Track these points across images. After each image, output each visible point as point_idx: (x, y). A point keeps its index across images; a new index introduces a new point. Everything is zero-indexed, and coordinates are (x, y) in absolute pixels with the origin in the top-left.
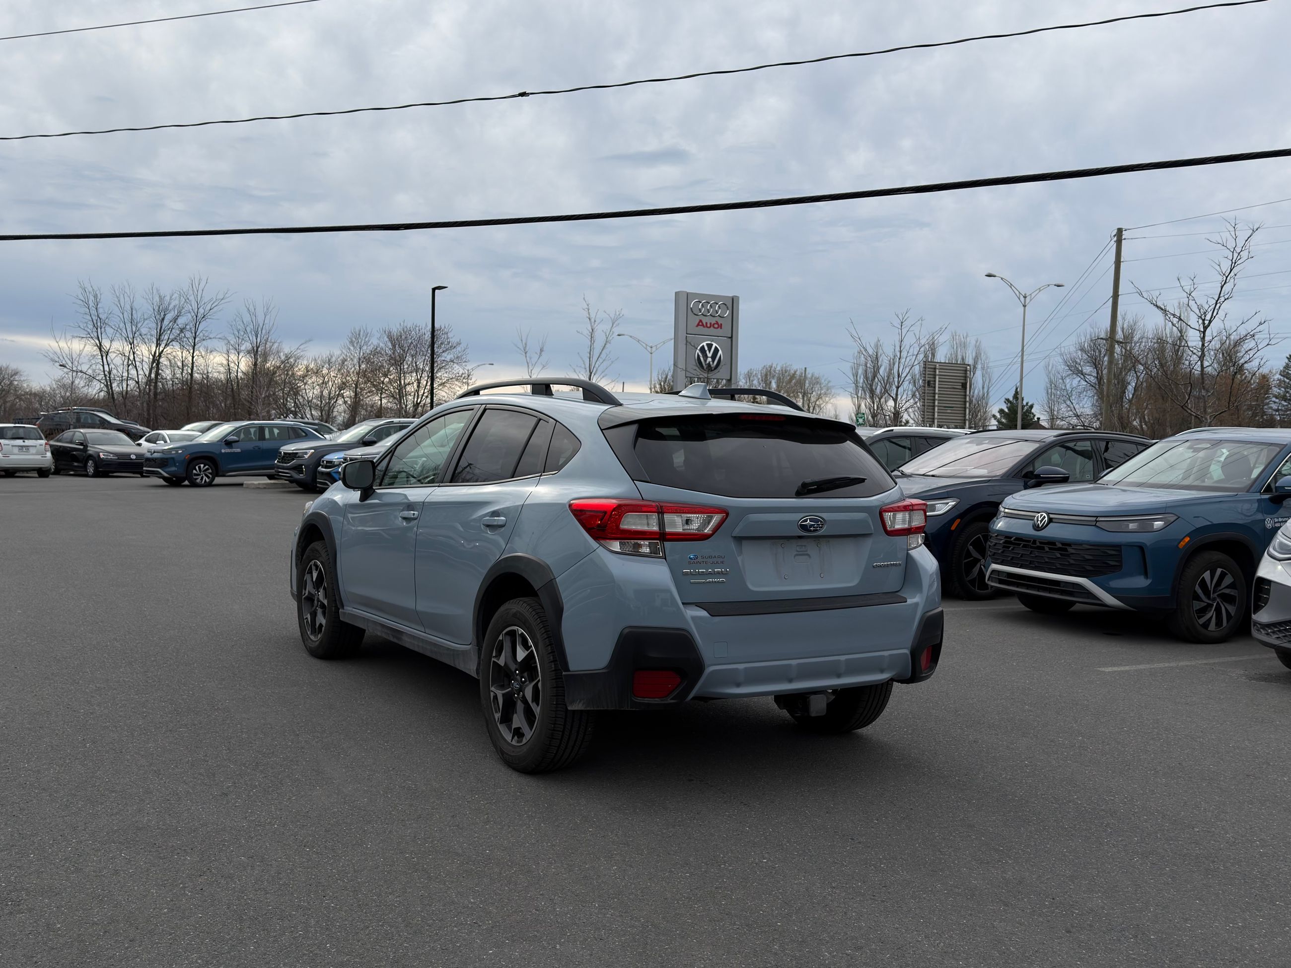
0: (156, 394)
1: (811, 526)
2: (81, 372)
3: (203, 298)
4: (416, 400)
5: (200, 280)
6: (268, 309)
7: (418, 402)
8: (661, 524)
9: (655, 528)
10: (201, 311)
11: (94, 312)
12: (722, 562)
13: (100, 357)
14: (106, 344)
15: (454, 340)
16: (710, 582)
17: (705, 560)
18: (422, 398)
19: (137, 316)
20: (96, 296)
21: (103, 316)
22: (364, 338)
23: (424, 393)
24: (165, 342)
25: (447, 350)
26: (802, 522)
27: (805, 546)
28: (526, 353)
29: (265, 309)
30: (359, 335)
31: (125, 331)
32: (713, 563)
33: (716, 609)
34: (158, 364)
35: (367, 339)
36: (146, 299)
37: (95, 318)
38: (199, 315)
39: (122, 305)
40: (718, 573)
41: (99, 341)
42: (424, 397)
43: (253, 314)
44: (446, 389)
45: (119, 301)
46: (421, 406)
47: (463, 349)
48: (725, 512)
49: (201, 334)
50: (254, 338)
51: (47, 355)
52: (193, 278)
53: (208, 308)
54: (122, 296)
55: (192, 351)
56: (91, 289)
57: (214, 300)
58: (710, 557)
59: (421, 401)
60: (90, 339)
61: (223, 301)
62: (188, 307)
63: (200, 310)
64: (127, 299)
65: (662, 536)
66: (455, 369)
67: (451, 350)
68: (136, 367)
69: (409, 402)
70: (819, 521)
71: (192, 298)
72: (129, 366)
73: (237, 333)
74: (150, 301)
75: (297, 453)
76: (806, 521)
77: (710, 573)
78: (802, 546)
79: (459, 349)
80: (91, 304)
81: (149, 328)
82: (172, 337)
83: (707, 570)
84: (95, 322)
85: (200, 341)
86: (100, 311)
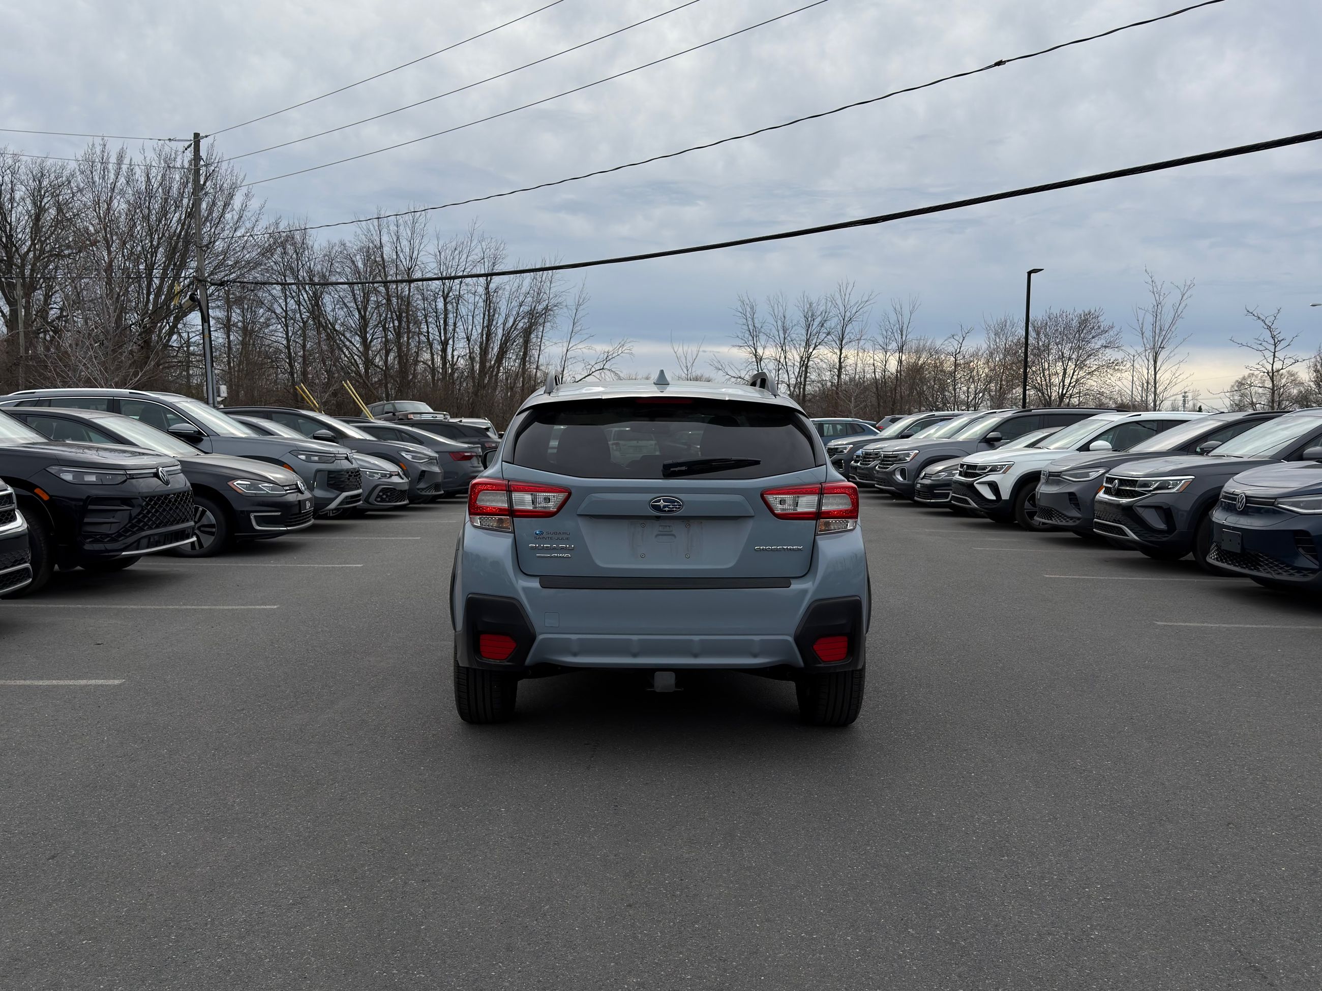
0: (804, 395)
1: (665, 506)
2: (740, 377)
3: (849, 302)
4: (1061, 390)
5: (848, 284)
6: (914, 307)
7: (1064, 392)
8: (510, 501)
9: (506, 506)
10: (848, 314)
11: (750, 322)
12: (567, 539)
13: (756, 364)
14: (760, 351)
15: (1104, 324)
16: (555, 557)
17: (550, 536)
18: (1068, 388)
19: (788, 323)
20: (752, 308)
21: (758, 325)
22: (1010, 329)
23: (1070, 383)
24: (813, 346)
25: (1097, 335)
26: (653, 502)
27: (669, 526)
28: (1143, 334)
29: (911, 307)
30: (1005, 326)
31: (777, 337)
32: (558, 538)
33: (548, 582)
34: (807, 367)
35: (1013, 330)
36: (798, 307)
37: (751, 327)
38: (846, 319)
39: (776, 314)
40: (562, 548)
41: (755, 348)
42: (1070, 387)
43: (898, 312)
44: (1094, 378)
45: (774, 310)
46: (1067, 397)
47: (1116, 333)
48: (568, 492)
49: (848, 337)
50: (900, 336)
51: (712, 364)
52: (841, 284)
53: (854, 311)
54: (776, 305)
55: (839, 353)
56: (748, 302)
57: (860, 302)
58: (555, 533)
59: (1067, 392)
60: (746, 347)
61: (868, 303)
62: (834, 311)
63: (846, 313)
64: (780, 308)
65: (512, 513)
66: (1107, 355)
67: (1102, 335)
68: (787, 371)
69: (1054, 394)
70: (675, 502)
71: (839, 302)
72: (779, 370)
73: (885, 333)
74: (801, 309)
75: (837, 448)
76: (659, 501)
77: (554, 549)
78: (666, 526)
79: (1111, 333)
80: (748, 315)
81: (799, 333)
82: (819, 341)
83: (552, 545)
84: (751, 331)
85: (847, 343)
86: (756, 321)
